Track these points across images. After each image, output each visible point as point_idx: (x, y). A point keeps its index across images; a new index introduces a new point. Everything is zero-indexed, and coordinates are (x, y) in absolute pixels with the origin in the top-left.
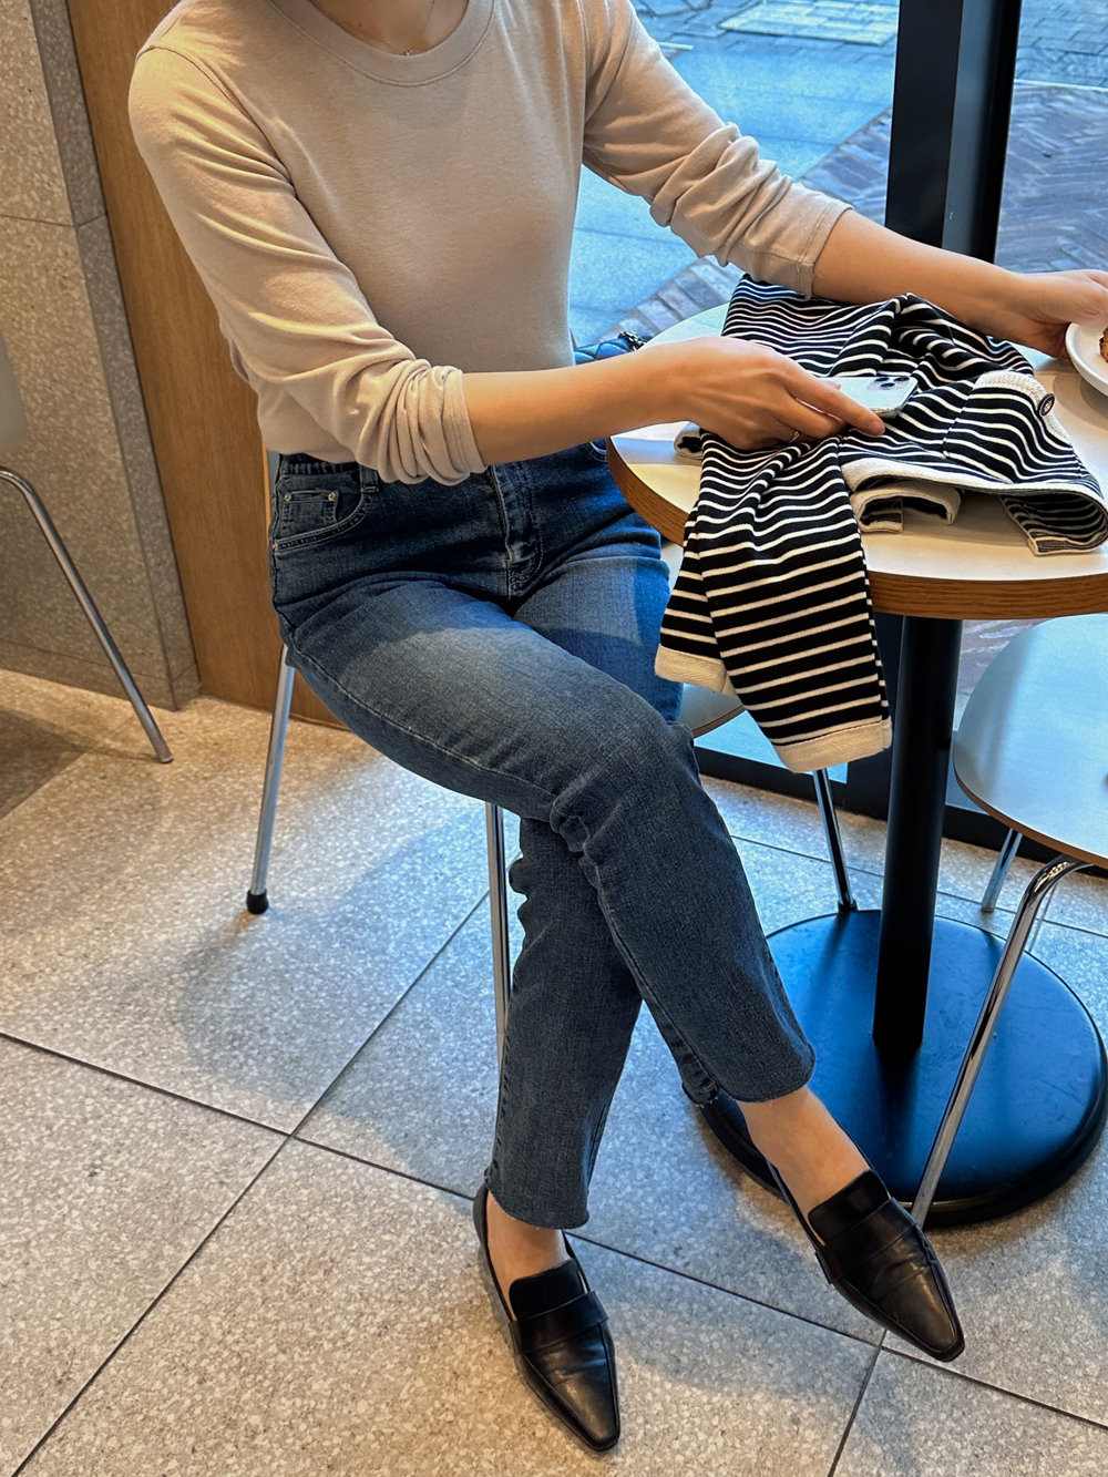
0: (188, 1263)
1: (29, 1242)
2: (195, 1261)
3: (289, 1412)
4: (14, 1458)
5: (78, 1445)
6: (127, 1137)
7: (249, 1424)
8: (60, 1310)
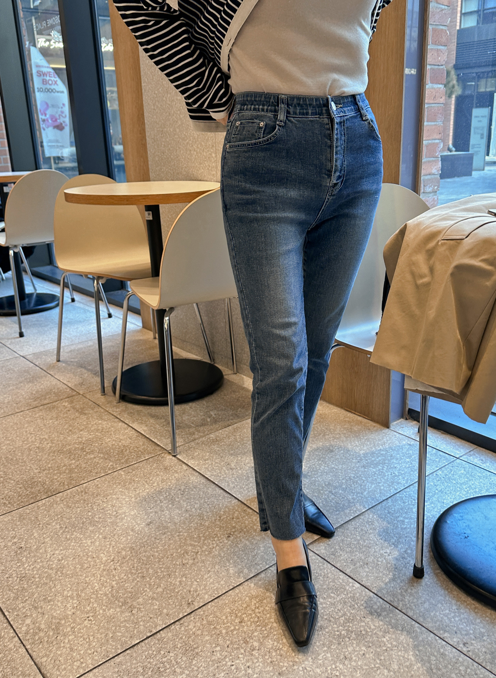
0: (251, 578)
1: (198, 552)
2: (254, 578)
3: (270, 646)
4: (162, 624)
5: (186, 628)
6: (245, 528)
7: (253, 645)
8: (199, 579)
